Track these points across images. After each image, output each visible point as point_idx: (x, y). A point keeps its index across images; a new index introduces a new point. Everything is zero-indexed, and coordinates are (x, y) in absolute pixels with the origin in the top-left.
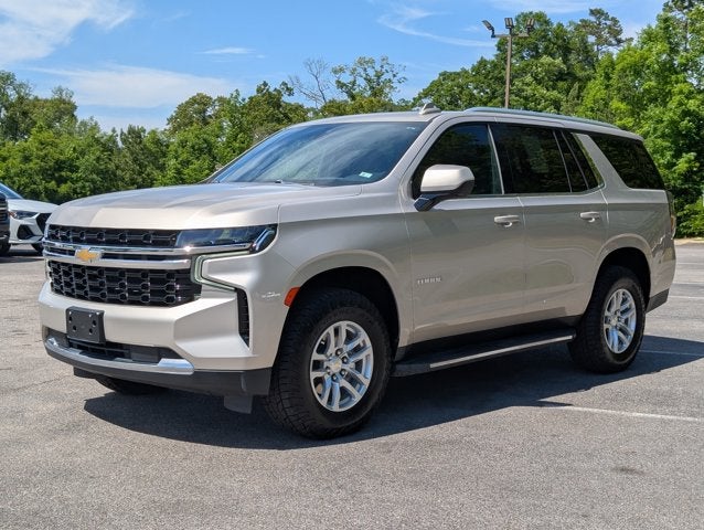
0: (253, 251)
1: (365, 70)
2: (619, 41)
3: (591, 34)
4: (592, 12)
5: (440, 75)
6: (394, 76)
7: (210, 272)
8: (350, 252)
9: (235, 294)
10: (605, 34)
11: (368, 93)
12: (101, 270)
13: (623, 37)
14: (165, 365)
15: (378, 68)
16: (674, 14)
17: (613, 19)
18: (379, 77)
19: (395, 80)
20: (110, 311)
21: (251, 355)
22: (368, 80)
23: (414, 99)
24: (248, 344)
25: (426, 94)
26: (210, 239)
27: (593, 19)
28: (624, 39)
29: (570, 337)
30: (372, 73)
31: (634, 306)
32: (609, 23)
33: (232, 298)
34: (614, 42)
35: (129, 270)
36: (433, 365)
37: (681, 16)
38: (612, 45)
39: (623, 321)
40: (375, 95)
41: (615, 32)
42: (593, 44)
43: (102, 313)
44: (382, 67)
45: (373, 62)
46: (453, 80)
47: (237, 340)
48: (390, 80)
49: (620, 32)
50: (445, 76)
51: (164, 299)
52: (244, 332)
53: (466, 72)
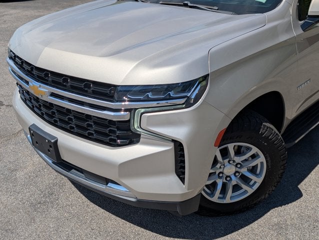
9: (172, 144)
12: (51, 104)
21: (186, 190)
26: (143, 92)
33: (170, 147)
36: (296, 141)
43: (55, 141)
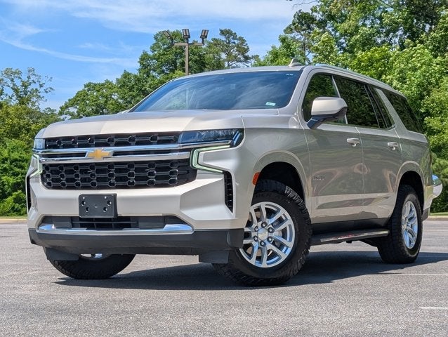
0: (232, 146)
1: (12, 80)
2: (247, 58)
3: (222, 51)
4: (222, 32)
5: (85, 86)
6: (41, 86)
7: (204, 160)
8: (281, 151)
9: (223, 176)
10: (234, 52)
11: (14, 102)
12: (110, 165)
13: (249, 54)
14: (170, 228)
15: (25, 78)
16: (292, 35)
17: (241, 39)
18: (26, 87)
19: (42, 90)
20: (121, 193)
21: (234, 218)
22: (16, 90)
23: (61, 108)
24: (232, 210)
25: (73, 102)
27: (223, 38)
28: (250, 56)
29: (386, 232)
30: (18, 83)
31: (416, 215)
32: (236, 42)
33: (221, 178)
34: (242, 59)
35: (136, 163)
36: (322, 241)
37: (299, 36)
38: (241, 61)
39: (410, 225)
40: (22, 103)
41: (243, 50)
42: (224, 60)
43: (115, 195)
44: (29, 77)
45: (20, 73)
46: (98, 91)
47: (223, 208)
48: (37, 90)
49: (247, 50)
50: (90, 86)
51: (167, 182)
52: (229, 202)
53: (111, 83)
